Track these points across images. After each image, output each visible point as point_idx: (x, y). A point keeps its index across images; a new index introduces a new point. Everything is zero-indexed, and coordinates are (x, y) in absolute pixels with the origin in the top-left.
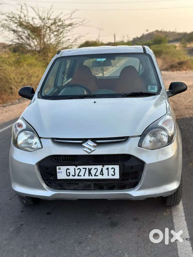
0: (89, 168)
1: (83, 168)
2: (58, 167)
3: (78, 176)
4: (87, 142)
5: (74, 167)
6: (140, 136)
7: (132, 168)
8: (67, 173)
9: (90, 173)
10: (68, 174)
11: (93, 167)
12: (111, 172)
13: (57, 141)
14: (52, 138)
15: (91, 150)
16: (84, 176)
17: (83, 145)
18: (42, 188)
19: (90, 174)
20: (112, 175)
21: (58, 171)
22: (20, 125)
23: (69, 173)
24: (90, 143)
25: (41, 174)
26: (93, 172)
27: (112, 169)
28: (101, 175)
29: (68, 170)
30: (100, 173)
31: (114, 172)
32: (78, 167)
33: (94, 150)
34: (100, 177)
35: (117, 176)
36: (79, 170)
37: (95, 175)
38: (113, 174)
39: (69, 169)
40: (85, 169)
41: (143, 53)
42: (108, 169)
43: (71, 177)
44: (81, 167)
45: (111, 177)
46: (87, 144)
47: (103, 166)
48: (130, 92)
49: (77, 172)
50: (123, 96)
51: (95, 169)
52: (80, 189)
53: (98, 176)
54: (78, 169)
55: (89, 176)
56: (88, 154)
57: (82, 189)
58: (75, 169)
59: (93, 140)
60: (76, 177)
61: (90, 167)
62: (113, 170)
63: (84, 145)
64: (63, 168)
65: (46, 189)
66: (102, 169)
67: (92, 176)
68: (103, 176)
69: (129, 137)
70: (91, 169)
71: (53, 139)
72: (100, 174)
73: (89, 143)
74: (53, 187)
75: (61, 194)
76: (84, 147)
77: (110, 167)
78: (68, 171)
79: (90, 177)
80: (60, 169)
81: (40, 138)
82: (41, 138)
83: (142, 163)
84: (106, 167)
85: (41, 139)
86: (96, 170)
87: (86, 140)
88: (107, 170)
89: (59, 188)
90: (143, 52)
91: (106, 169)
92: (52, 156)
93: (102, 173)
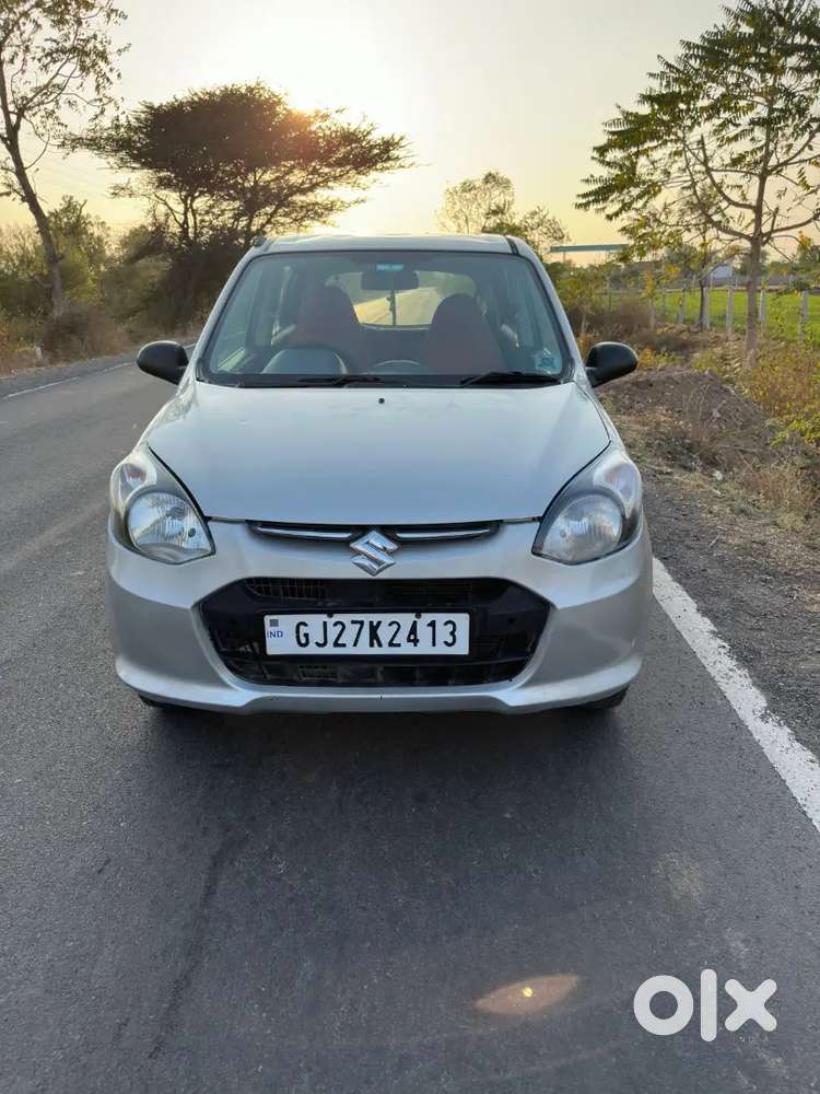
0: (371, 623)
1: (353, 622)
2: (267, 619)
3: (336, 644)
4: (366, 539)
5: (324, 617)
6: (540, 519)
7: (511, 620)
8: (298, 637)
9: (374, 636)
10: (303, 641)
11: (386, 618)
12: (443, 633)
13: (265, 531)
14: (247, 521)
15: (378, 562)
16: (355, 645)
17: (352, 545)
18: (217, 681)
19: (375, 641)
20: (446, 643)
21: (268, 628)
22: (138, 473)
23: (306, 635)
24: (376, 539)
25: (213, 638)
26: (385, 633)
27: (446, 623)
28: (412, 644)
29: (302, 627)
30: (409, 636)
31: (452, 633)
32: (338, 617)
33: (389, 566)
34: (407, 649)
35: (462, 648)
36: (339, 627)
37: (391, 644)
38: (450, 641)
39: (305, 625)
40: (358, 626)
41: (509, 254)
42: (432, 624)
43: (312, 650)
44: (346, 618)
45: (441, 650)
46: (368, 543)
47: (418, 616)
48: (484, 371)
49: (333, 632)
50: (463, 382)
51: (390, 625)
52: (340, 681)
53: (399, 645)
54: (335, 624)
55: (372, 645)
56: (370, 577)
57: (347, 681)
58: (325, 623)
59: (387, 531)
60: (330, 650)
61: (375, 618)
62: (450, 627)
63: (358, 546)
64: (287, 622)
65: (229, 683)
66: (415, 622)
67: (380, 645)
68: (415, 645)
69: (501, 521)
70: (379, 623)
71: (250, 523)
72: (409, 640)
73: (372, 541)
74: (253, 676)
75: (278, 698)
76: (359, 553)
77: (441, 618)
78: (303, 630)
79: (376, 651)
80: (274, 623)
81: (206, 520)
82: (209, 519)
83: (543, 607)
84: (427, 618)
85: (210, 523)
86: (395, 627)
87: (362, 530)
88: (431, 628)
89: (269, 677)
90: (510, 251)
91: (429, 625)
92: (250, 580)
93: (412, 637)
